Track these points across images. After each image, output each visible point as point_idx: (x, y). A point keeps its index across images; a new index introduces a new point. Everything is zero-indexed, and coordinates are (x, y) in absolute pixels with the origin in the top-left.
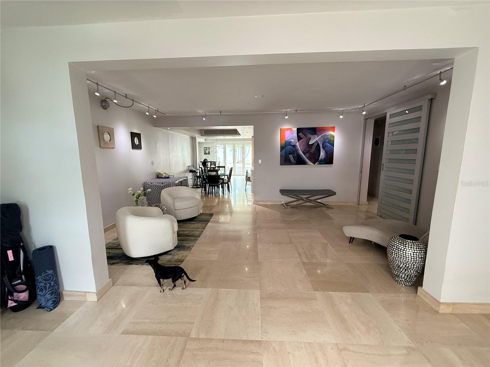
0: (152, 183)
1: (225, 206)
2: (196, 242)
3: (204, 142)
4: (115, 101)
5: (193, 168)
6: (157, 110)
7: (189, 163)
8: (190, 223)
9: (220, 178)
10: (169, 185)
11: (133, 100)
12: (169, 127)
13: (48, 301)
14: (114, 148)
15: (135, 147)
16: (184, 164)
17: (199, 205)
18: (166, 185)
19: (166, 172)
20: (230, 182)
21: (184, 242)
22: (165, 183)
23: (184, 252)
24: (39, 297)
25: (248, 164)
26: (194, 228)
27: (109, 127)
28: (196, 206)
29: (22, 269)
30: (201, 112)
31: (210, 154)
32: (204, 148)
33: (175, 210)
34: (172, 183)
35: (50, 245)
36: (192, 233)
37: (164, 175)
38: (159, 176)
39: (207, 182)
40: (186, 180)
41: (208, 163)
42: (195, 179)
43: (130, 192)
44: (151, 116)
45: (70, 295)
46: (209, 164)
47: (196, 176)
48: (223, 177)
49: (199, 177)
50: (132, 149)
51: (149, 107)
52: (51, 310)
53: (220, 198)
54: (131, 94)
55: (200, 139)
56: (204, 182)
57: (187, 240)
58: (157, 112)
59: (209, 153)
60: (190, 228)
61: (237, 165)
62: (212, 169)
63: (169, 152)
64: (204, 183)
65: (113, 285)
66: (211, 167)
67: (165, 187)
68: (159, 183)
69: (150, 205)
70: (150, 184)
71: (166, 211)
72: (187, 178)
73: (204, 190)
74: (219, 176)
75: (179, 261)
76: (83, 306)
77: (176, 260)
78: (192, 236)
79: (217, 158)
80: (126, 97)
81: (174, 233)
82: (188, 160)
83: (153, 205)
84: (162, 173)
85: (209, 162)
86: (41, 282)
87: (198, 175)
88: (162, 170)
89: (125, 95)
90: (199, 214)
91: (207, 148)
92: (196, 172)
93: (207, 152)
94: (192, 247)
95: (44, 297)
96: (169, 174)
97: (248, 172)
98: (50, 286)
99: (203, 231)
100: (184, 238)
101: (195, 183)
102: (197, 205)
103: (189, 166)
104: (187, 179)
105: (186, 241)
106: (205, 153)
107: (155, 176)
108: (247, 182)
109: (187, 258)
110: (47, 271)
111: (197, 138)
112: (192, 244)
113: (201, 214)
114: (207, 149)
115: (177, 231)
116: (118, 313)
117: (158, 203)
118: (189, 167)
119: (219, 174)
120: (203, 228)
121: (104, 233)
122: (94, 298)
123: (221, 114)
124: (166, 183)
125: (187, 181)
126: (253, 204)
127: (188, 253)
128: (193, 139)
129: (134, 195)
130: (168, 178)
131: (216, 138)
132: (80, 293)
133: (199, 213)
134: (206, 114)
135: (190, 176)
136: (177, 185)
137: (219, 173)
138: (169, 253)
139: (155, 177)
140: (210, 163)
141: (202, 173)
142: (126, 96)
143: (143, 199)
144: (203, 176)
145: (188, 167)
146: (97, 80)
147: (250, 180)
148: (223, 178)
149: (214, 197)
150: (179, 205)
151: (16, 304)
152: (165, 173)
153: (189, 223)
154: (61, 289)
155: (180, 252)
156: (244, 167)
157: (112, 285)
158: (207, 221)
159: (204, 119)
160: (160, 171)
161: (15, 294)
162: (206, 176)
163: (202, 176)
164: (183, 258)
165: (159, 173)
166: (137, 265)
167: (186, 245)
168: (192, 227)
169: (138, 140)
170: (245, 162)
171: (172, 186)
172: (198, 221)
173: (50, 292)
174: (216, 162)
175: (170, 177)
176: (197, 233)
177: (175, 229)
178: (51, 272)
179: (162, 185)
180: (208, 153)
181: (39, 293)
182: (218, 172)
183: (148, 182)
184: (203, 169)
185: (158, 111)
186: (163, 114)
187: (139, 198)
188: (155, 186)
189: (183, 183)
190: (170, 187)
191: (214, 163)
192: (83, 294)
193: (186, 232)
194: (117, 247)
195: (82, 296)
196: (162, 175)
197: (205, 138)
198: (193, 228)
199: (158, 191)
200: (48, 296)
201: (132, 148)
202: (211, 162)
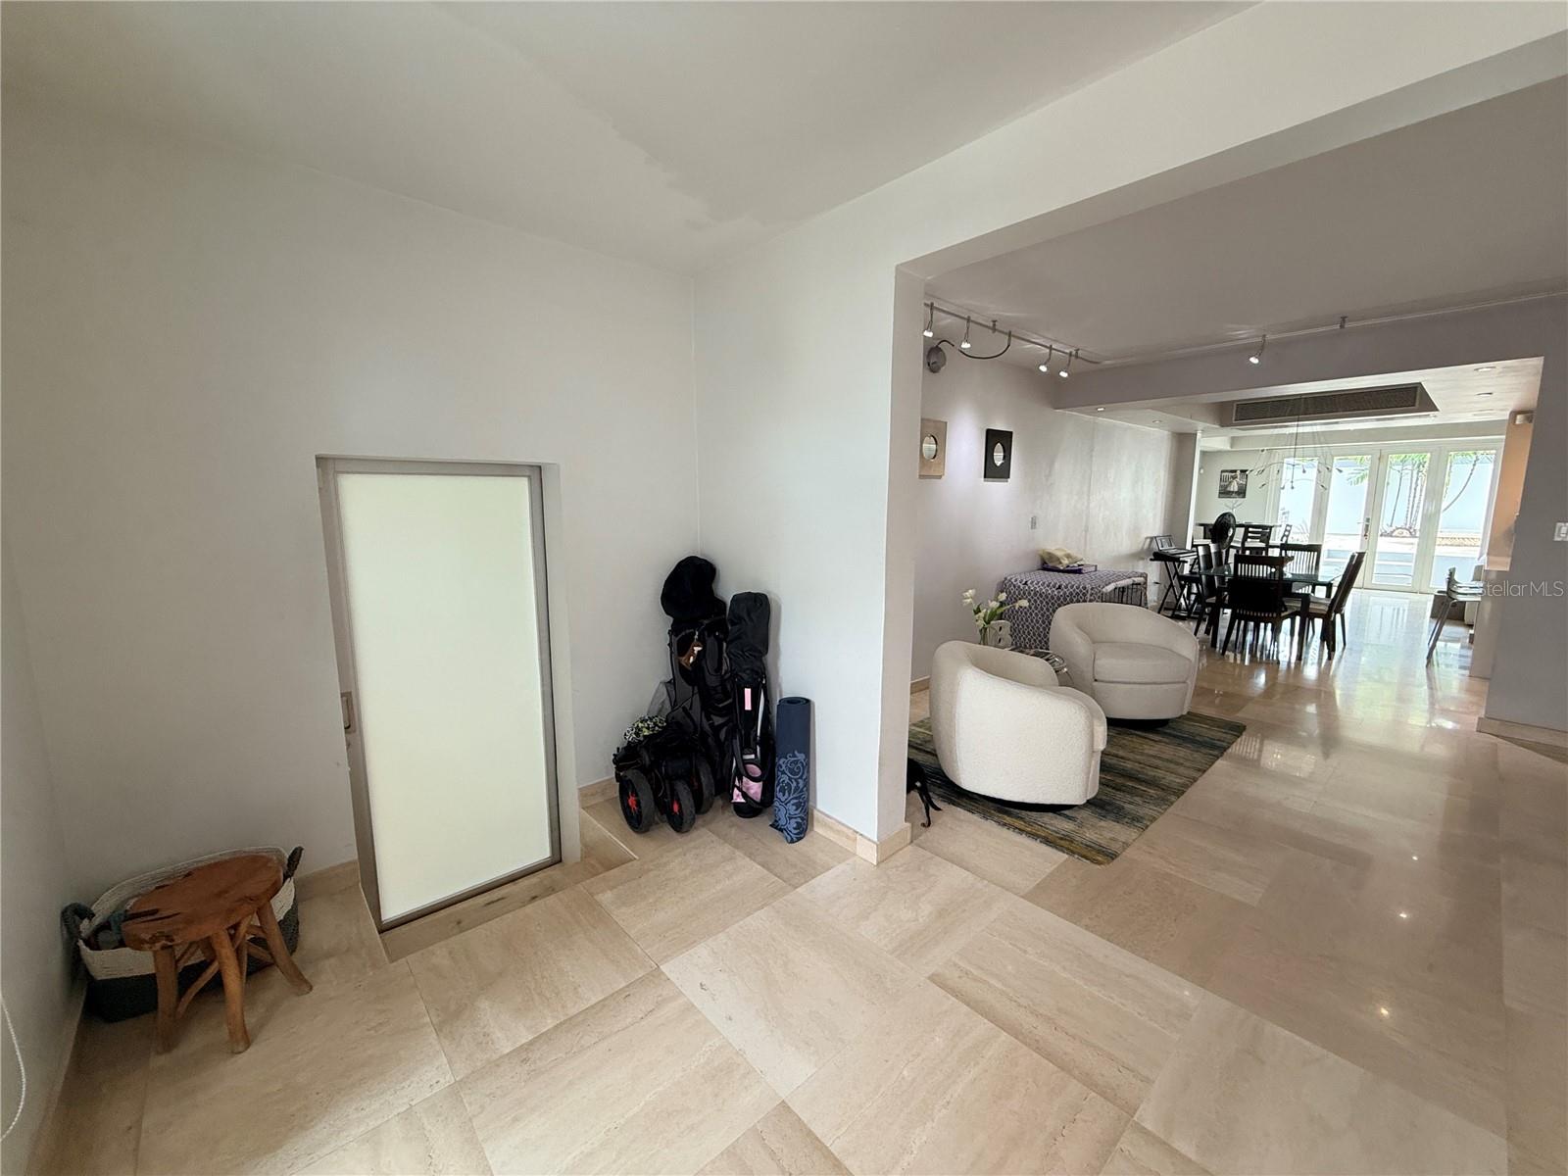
0: (1026, 583)
1: (1297, 706)
2: (1166, 809)
3: (1229, 448)
4: (966, 346)
5: (1166, 547)
6: (1074, 353)
7: (1153, 525)
8: (1146, 738)
9: (1293, 590)
10: (1079, 596)
11: (1010, 335)
12: (1100, 403)
13: (790, 818)
14: (940, 477)
15: (994, 472)
16: (1135, 530)
17: (1188, 682)
18: (1071, 594)
19: (1073, 552)
20: (1338, 616)
21: (1119, 795)
22: (1066, 587)
23: (1117, 827)
24: (776, 804)
25: (1458, 542)
26: (1160, 758)
27: (939, 419)
28: (1178, 682)
29: (759, 734)
30: (1245, 333)
31: (1244, 497)
32: (1222, 472)
33: (1096, 680)
34: (1092, 589)
35: (807, 697)
36: (1150, 773)
37: (1066, 562)
38: (1047, 564)
39: (1226, 602)
40: (1140, 584)
41: (1237, 529)
42: (1171, 585)
43: (969, 600)
44: (1053, 375)
45: (825, 825)
46: (1240, 531)
47: (1176, 573)
48: (1307, 590)
49: (1192, 579)
50: (983, 479)
51: (1051, 348)
52: (792, 842)
53: (1277, 670)
54: (1007, 317)
55: (1212, 440)
56: (1213, 600)
57: (1132, 792)
58: (1073, 358)
59: (1242, 492)
60: (1142, 754)
61: (1384, 545)
62: (1248, 553)
63: (1089, 491)
64: (1210, 605)
65: (912, 842)
66: (1247, 545)
67: (1065, 599)
68: (1048, 586)
69: (1019, 648)
70: (1019, 587)
71: (1070, 679)
72: (1146, 578)
73: (1207, 632)
74: (1289, 584)
75: (1099, 852)
76: (847, 862)
77: (1088, 843)
78: (1152, 783)
79: (1280, 512)
80: (994, 329)
81: (1092, 756)
82: (1151, 515)
83: (1027, 651)
84: (1059, 554)
85: (1241, 526)
86: (783, 773)
87: (1186, 571)
88: (1058, 545)
89: (991, 324)
90: (1185, 713)
91: (1235, 471)
92: (1178, 560)
93: (1234, 487)
94: (1152, 822)
95: (784, 806)
96: (1081, 560)
97: (1456, 577)
98: (797, 788)
99: (1195, 780)
100: (1120, 780)
101: (1170, 599)
102: (1181, 680)
103: (1152, 538)
104: (1145, 583)
105: (1128, 793)
106: (1224, 493)
107: (1037, 563)
108: (1445, 628)
109: (1129, 853)
110: (796, 752)
111: (1199, 435)
112: (1151, 812)
113: (1191, 716)
114: (1234, 478)
115: (1103, 752)
116: (921, 920)
117: (1041, 648)
118: (1151, 542)
119: (1289, 576)
120: (1199, 770)
121: (911, 693)
122: (872, 857)
123: (1342, 327)
124: (1072, 587)
125: (1146, 588)
126: (1479, 731)
127: (1134, 836)
128: (1183, 441)
129: (978, 611)
130: (1079, 571)
131: (1293, 430)
132: (845, 829)
133: (1182, 709)
134: (1269, 337)
135: (1154, 571)
136: (1105, 598)
137: (1289, 571)
138: (1066, 812)
139: (1036, 567)
140: (1243, 529)
141: (1208, 565)
142: (994, 325)
143: (1001, 628)
144: (1210, 579)
145: (1148, 540)
146: (934, 297)
147: (1463, 620)
148: (1308, 595)
149: (1247, 663)
150: (1110, 665)
151: (743, 801)
152: (1068, 556)
153: (1137, 735)
154: (811, 803)
155: (1103, 823)
156: (1425, 555)
157: (909, 841)
158: (1213, 747)
159: (1254, 360)
160: (1053, 548)
161: (745, 779)
162: (1222, 578)
163: (1203, 577)
164: (1115, 847)
165: (1050, 555)
166: (969, 814)
167: (1126, 806)
168: (1151, 752)
169: (1004, 452)
170: (1439, 535)
171: (1091, 601)
172: (1175, 736)
173: (795, 801)
174: (1271, 527)
175: (1085, 570)
176: (1171, 779)
177: (1095, 743)
178: (801, 757)
179: (1059, 592)
180: (1236, 489)
181: (780, 795)
182: (1284, 569)
183: (1016, 580)
184: (1213, 550)
185: (1077, 357)
186: (1091, 362)
187: (992, 622)
188: (1035, 594)
189: (1130, 595)
190: (1085, 601)
191: (1264, 532)
192: (850, 833)
193: (1129, 765)
194: (921, 745)
195: (848, 837)
196: (1058, 560)
197: (1236, 432)
198: (1154, 757)
199: (1042, 609)
200: (792, 809)
201: (985, 477)
202: (1247, 527)
